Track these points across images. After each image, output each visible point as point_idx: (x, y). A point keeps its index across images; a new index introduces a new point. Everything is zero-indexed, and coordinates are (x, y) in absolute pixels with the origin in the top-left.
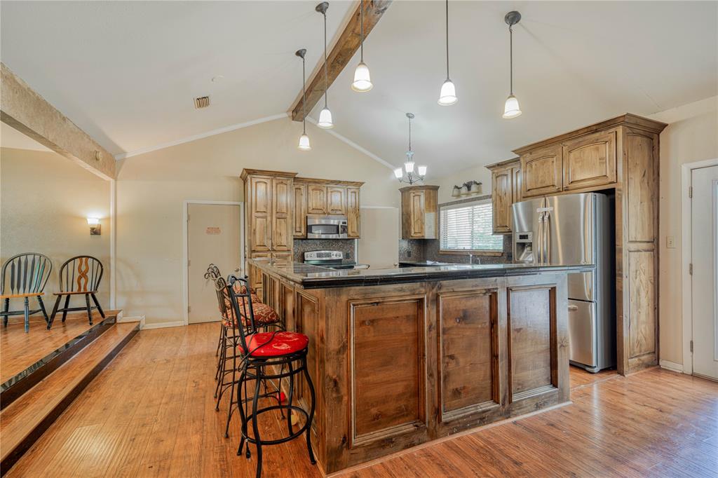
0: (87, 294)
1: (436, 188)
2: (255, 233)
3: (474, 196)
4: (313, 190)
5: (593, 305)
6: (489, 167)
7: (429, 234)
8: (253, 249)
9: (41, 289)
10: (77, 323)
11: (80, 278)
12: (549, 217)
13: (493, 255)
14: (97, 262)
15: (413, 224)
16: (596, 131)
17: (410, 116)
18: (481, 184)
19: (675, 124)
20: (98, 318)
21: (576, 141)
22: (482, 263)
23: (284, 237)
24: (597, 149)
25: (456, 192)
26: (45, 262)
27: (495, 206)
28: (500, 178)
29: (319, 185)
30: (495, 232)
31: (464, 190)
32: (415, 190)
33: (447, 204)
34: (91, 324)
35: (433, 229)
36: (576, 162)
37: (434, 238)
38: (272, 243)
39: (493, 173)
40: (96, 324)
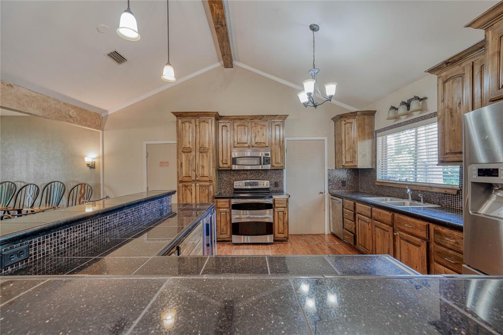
1: (372, 114)
2: (181, 166)
3: (416, 115)
4: (238, 126)
6: (432, 71)
7: (362, 163)
8: (180, 180)
9: (58, 203)
11: (80, 198)
13: (443, 191)
14: (90, 187)
15: (344, 153)
17: (314, 28)
18: (425, 98)
23: (206, 169)
25: (392, 113)
27: (442, 125)
28: (450, 81)
29: (243, 121)
30: (442, 162)
31: (402, 110)
32: (346, 117)
33: (385, 129)
35: (368, 158)
37: (370, 167)
38: (196, 174)
39: (439, 78)
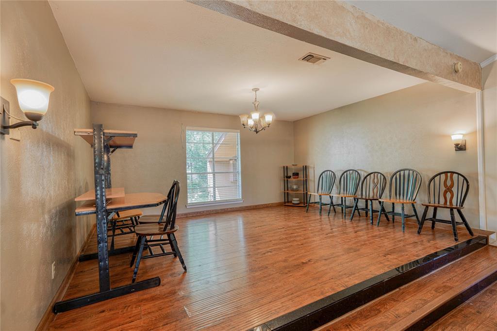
0: (452, 209)
9: (414, 198)
10: (443, 234)
11: (445, 192)
14: (463, 178)
20: (465, 235)
26: (417, 177)
34: (456, 240)
40: (462, 240)
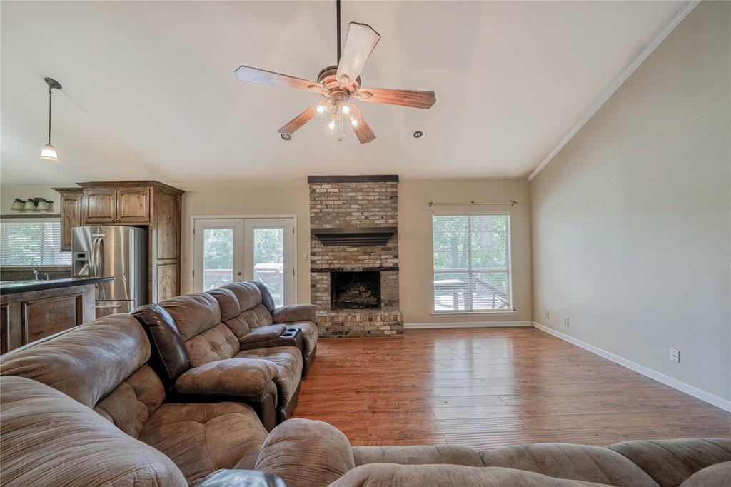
3: (43, 212)
5: (132, 302)
6: (57, 190)
12: (102, 241)
16: (138, 186)
18: (52, 202)
19: (190, 192)
21: (126, 189)
22: (50, 279)
24: (139, 198)
25: (17, 205)
27: (63, 225)
28: (69, 201)
30: (63, 249)
31: (29, 205)
36: (126, 204)
39: (62, 196)
